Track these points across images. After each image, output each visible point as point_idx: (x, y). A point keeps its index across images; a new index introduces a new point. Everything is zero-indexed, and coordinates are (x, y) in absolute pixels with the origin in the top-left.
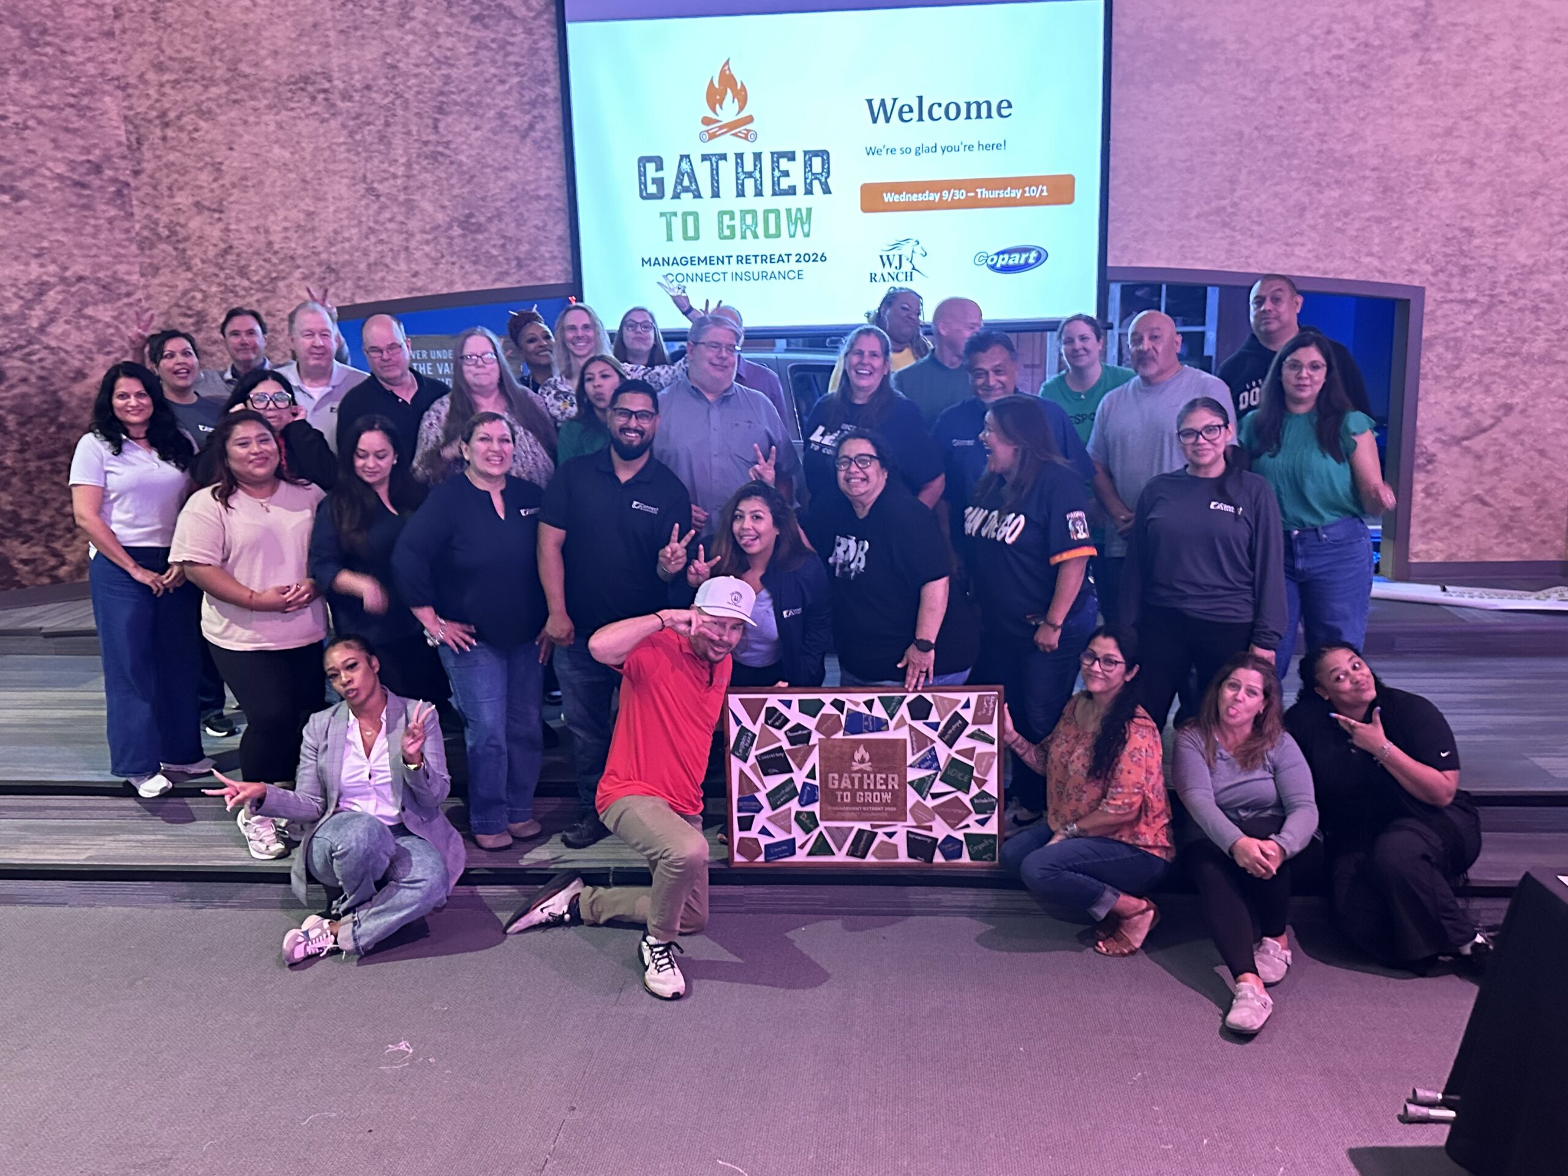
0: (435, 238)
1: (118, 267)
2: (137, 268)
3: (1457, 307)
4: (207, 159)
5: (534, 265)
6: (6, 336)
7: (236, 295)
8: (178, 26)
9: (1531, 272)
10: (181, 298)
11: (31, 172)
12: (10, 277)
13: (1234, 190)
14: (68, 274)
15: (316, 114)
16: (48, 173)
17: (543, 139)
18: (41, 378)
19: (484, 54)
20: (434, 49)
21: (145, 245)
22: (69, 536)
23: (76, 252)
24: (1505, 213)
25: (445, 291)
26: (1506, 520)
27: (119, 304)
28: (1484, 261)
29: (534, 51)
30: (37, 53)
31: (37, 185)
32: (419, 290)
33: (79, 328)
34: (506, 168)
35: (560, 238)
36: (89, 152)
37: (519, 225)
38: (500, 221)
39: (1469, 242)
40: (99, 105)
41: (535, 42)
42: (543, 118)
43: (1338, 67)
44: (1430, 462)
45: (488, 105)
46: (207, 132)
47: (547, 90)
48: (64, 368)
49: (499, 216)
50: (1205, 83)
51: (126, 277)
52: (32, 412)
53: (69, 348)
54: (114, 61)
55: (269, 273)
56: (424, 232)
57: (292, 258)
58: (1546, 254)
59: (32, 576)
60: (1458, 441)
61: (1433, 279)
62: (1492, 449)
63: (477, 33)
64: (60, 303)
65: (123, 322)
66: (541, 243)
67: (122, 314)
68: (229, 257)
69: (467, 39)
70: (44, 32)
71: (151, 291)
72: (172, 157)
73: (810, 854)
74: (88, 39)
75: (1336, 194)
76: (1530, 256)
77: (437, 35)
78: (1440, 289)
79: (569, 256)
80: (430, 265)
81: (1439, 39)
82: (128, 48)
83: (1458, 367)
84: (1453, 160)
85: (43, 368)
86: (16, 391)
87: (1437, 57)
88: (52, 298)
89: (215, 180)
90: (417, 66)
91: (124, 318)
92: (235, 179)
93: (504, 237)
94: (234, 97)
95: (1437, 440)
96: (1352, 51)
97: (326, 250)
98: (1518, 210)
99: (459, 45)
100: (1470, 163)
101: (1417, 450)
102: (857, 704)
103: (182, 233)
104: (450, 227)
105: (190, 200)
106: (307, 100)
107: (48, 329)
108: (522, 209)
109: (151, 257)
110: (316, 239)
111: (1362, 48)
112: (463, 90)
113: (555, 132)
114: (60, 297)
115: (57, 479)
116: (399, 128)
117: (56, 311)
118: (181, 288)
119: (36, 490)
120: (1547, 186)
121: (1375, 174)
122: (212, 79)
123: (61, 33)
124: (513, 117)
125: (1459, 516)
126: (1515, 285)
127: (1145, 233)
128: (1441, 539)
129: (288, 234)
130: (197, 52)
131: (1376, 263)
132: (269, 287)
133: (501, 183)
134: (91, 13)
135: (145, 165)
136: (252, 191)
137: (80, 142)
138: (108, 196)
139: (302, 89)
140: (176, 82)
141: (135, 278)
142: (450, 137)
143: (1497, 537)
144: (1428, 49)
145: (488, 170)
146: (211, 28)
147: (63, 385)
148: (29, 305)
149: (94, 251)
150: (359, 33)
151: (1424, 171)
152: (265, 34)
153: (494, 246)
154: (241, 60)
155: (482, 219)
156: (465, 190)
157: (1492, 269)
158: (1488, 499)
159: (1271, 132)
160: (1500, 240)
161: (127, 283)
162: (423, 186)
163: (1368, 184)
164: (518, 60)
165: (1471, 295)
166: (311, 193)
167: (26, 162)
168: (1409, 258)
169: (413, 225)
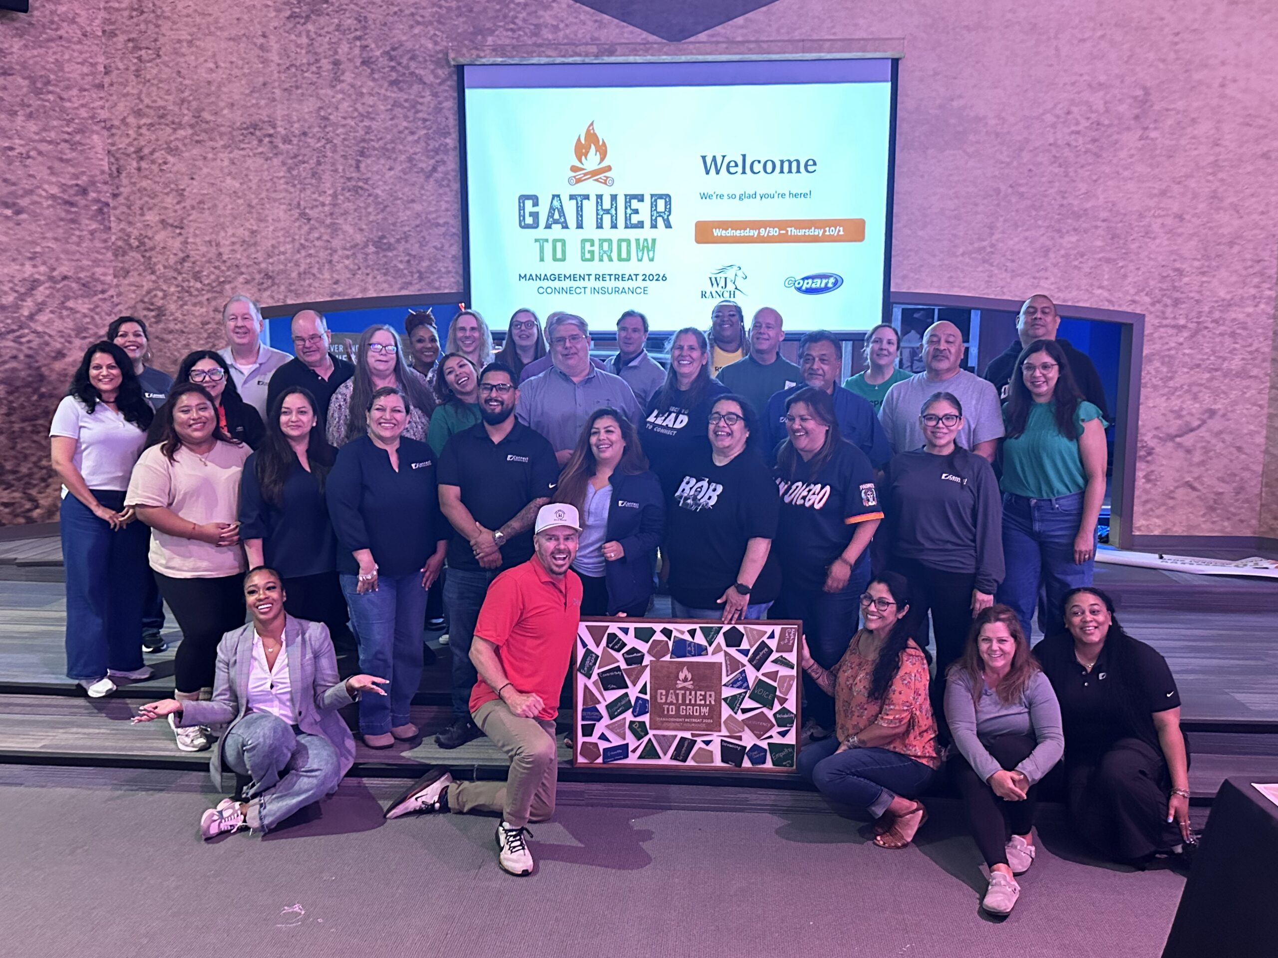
0: (354, 254)
1: (97, 270)
2: (111, 271)
3: (1170, 331)
4: (173, 186)
5: (432, 277)
6: (2, 322)
7: (191, 295)
8: (155, 82)
9: (1230, 305)
10: (145, 296)
11: (30, 192)
12: (8, 275)
13: (993, 234)
14: (55, 274)
15: (261, 153)
16: (44, 194)
17: (443, 179)
18: (28, 356)
19: (398, 111)
20: (359, 106)
21: (119, 252)
22: (43, 484)
23: (62, 256)
24: (1207, 257)
25: (360, 296)
26: (1211, 502)
27: (95, 299)
28: (1192, 295)
29: (438, 110)
30: (40, 99)
31: (34, 203)
32: (339, 294)
33: (61, 317)
34: (413, 201)
35: (454, 256)
36: (77, 178)
37: (422, 246)
38: (407, 242)
39: (1180, 280)
40: (88, 141)
41: (440, 103)
42: (444, 162)
43: (1076, 140)
44: (1149, 454)
45: (400, 151)
46: (174, 165)
47: (448, 141)
48: (47, 349)
49: (406, 238)
50: (970, 150)
51: (102, 278)
52: (18, 383)
53: (53, 333)
54: (102, 108)
55: (218, 277)
56: (345, 249)
57: (237, 266)
58: (1241, 291)
59: (10, 517)
60: (1171, 438)
61: (1152, 309)
62: (1199, 445)
63: (393, 94)
64: (48, 297)
65: (97, 314)
66: (439, 261)
67: (97, 307)
68: (186, 264)
69: (386, 98)
70: (48, 83)
71: (122, 289)
72: (145, 183)
73: (640, 757)
74: (82, 90)
75: (1074, 239)
76: (1229, 292)
77: (362, 94)
78: (1157, 317)
79: (461, 272)
80: (349, 275)
81: (1156, 121)
82: (115, 98)
83: (1171, 378)
84: (1168, 215)
85: (30, 348)
86: (7, 366)
87: (1153, 134)
88: (41, 293)
89: (178, 203)
90: (345, 118)
91: (98, 310)
92: (194, 203)
93: (409, 255)
94: (197, 138)
95: (1155, 437)
96: (1086, 128)
97: (265, 260)
98: (1219, 256)
99: (379, 103)
100: (1180, 217)
101: (1139, 445)
102: (682, 633)
103: (149, 244)
104: (366, 246)
105: (157, 218)
106: (255, 142)
107: (37, 317)
108: (425, 233)
109: (123, 262)
110: (257, 252)
111: (1094, 126)
112: (381, 139)
113: (453, 174)
114: (48, 292)
115: (36, 438)
116: (328, 166)
117: (43, 303)
118: (145, 288)
119: (19, 447)
120: (1240, 237)
121: (1104, 224)
122: (180, 124)
123: (62, 84)
124: (421, 161)
125: (1173, 498)
126: (1217, 315)
127: (922, 266)
128: (1158, 517)
129: (236, 247)
130: (169, 102)
131: (1106, 294)
132: (218, 289)
133: (408, 213)
134: (85, 70)
135: (122, 189)
136: (207, 212)
137: (71, 170)
138: (91, 213)
139: (252, 133)
140: (152, 125)
141: (109, 278)
142: (369, 175)
143: (1204, 515)
144: (1146, 129)
145: (399, 202)
146: (181, 83)
147: (46, 362)
148: (22, 297)
149: (77, 256)
150: (300, 91)
151: (1145, 222)
152: (224, 89)
153: (401, 262)
154: (203, 110)
155: (392, 240)
156: (380, 216)
157: (1198, 301)
158: (1196, 485)
159: (1023, 189)
160: (1205, 279)
161: (103, 283)
162: (346, 213)
163: (1100, 232)
164: (426, 116)
165: (1182, 322)
166: (255, 216)
167: (26, 184)
168: (1132, 291)
169: (336, 243)
